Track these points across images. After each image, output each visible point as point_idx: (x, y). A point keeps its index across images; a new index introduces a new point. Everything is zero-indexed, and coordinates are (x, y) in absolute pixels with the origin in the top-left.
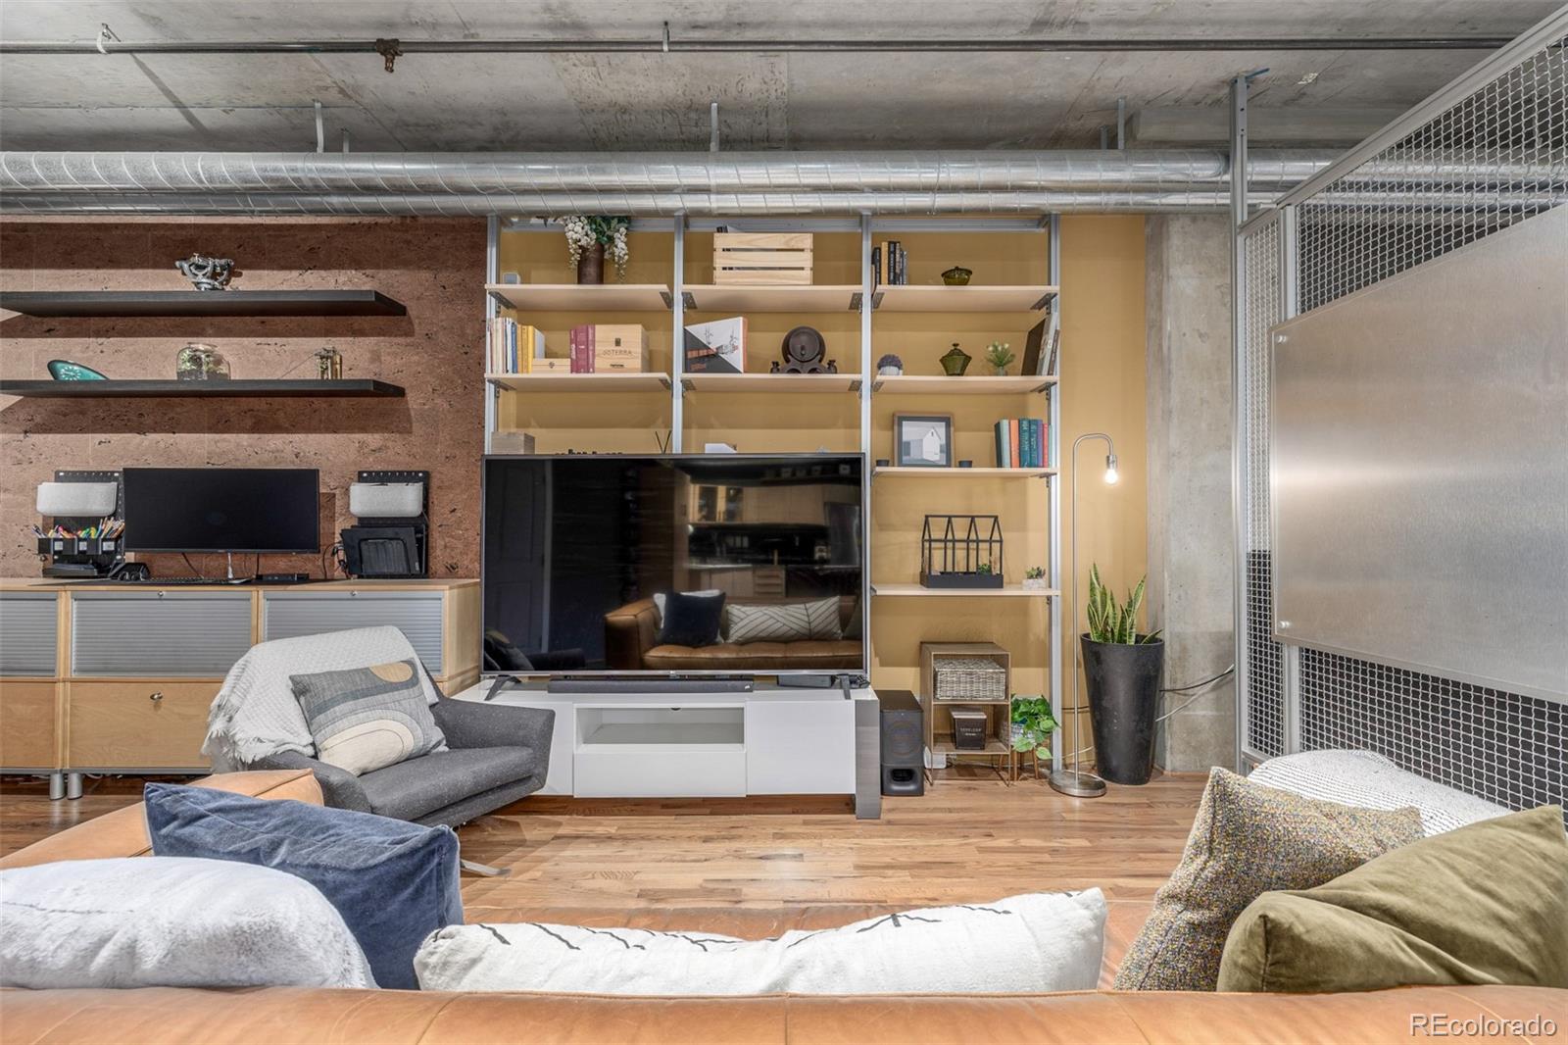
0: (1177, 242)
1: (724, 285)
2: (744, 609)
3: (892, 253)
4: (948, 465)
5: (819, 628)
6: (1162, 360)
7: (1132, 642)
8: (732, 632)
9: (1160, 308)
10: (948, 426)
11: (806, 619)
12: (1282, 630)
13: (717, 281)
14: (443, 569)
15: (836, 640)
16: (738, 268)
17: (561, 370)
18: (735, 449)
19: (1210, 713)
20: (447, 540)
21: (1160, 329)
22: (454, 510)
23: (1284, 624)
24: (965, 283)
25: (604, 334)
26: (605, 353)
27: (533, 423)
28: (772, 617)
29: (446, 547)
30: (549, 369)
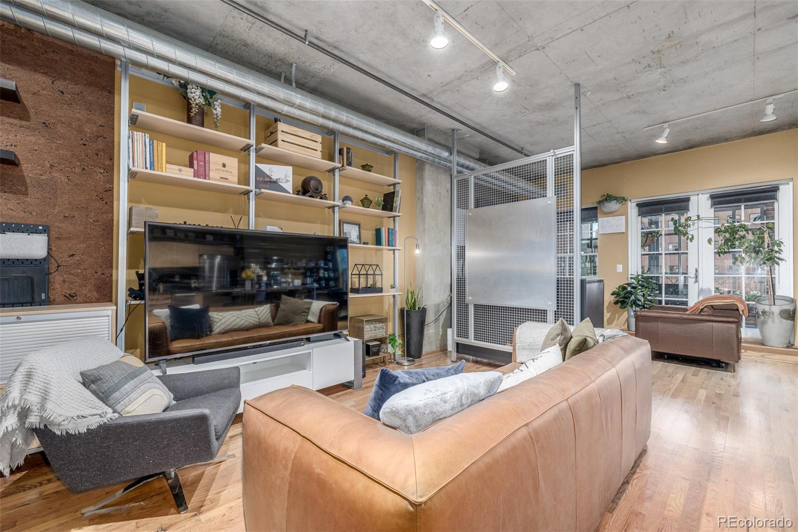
0: (428, 172)
1: (282, 148)
2: (220, 314)
3: (348, 152)
4: (360, 243)
5: (264, 321)
6: (422, 212)
7: (417, 309)
8: (215, 328)
9: (422, 193)
10: (359, 228)
11: (257, 317)
12: (469, 300)
13: (280, 146)
14: (62, 298)
15: (271, 326)
16: (287, 142)
17: (187, 174)
18: (282, 229)
19: (434, 331)
20: (65, 276)
21: (422, 201)
22: (72, 255)
23: (470, 298)
24: (370, 171)
25: (215, 159)
26: (216, 170)
27: (143, 200)
28: (238, 318)
29: (64, 281)
30: (179, 172)
